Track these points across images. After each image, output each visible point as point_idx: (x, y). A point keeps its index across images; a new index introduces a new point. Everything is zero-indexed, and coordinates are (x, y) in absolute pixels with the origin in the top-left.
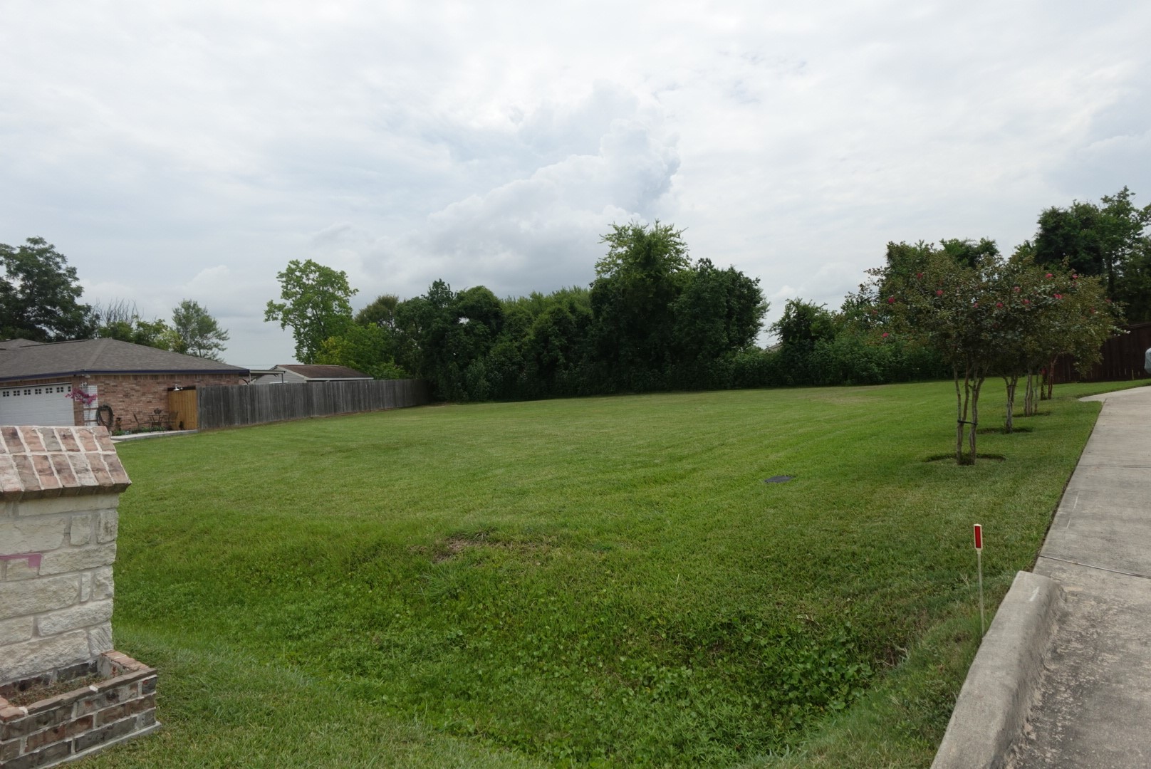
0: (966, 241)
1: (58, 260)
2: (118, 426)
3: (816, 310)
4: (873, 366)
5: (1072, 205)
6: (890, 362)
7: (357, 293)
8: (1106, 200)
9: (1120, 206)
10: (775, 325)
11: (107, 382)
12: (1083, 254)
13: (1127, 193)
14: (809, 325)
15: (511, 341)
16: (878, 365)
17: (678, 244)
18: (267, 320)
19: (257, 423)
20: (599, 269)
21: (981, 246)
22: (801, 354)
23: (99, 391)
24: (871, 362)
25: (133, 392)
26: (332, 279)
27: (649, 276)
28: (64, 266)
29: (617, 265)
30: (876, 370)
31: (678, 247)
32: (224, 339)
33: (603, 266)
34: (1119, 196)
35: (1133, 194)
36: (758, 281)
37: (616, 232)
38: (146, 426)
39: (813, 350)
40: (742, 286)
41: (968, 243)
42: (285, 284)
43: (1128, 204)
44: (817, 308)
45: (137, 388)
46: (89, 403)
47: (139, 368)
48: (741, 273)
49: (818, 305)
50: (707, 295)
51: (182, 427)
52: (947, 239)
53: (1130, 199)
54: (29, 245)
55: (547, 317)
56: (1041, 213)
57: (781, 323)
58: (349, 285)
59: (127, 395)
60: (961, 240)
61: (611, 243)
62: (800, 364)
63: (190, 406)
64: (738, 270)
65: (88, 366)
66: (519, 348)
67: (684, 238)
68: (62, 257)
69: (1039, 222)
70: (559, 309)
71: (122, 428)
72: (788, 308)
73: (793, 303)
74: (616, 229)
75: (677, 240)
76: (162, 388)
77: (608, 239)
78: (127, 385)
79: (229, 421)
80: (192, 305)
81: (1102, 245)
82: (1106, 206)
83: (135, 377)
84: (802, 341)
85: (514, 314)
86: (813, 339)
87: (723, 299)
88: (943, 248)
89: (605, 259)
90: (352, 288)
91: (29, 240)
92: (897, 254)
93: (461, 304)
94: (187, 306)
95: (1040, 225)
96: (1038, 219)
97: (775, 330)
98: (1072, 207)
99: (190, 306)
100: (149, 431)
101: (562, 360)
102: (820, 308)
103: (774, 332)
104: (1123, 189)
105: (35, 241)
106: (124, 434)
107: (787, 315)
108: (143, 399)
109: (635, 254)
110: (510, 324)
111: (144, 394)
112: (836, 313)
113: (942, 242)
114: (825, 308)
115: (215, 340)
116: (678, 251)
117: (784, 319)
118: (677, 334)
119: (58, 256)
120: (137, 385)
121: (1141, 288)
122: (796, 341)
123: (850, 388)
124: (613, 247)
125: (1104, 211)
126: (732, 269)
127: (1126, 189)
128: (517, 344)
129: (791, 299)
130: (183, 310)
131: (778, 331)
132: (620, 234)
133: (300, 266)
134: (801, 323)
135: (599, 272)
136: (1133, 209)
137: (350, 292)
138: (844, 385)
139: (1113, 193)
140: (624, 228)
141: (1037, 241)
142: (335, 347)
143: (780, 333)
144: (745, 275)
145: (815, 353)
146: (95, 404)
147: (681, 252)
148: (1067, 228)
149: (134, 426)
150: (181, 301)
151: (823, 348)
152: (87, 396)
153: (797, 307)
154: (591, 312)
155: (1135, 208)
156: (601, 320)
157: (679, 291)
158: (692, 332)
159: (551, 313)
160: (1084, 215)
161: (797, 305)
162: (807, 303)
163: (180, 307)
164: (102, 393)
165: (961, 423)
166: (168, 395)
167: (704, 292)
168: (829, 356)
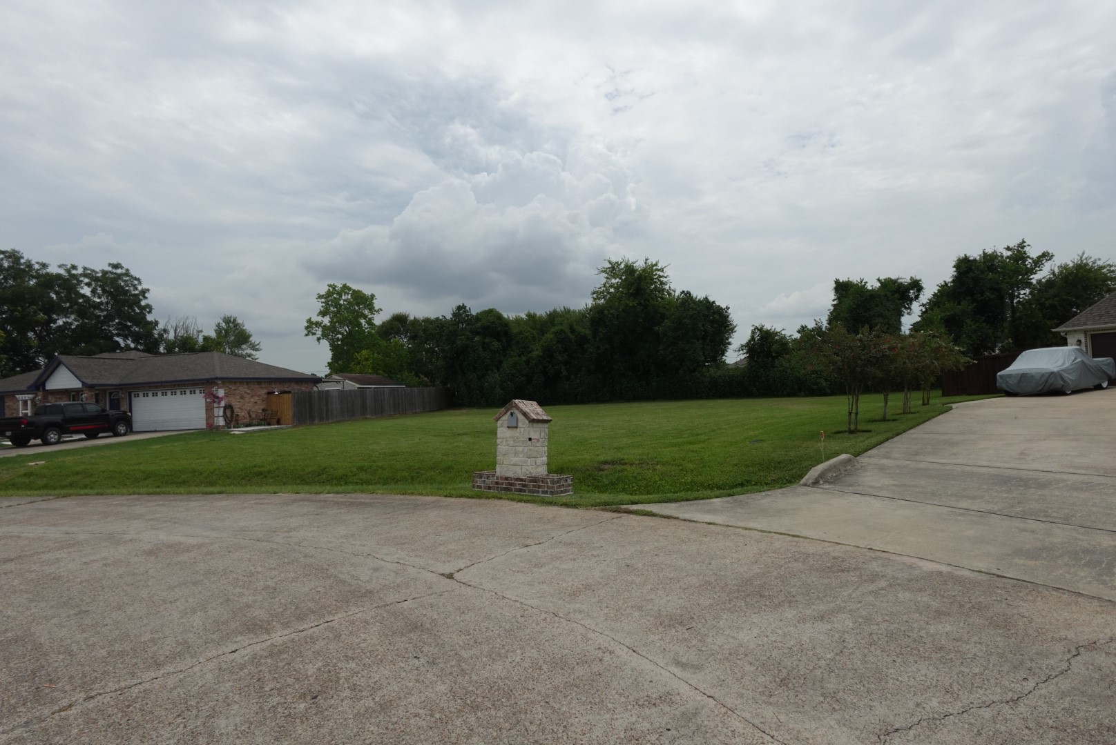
0: (898, 279)
1: (136, 282)
2: (237, 420)
3: (776, 334)
4: (822, 381)
5: (981, 253)
6: (836, 378)
7: (380, 312)
8: (1008, 249)
9: (1019, 254)
10: (742, 346)
11: (230, 387)
12: (988, 294)
13: (1025, 244)
14: (770, 347)
15: (520, 356)
16: (826, 380)
17: (661, 277)
18: (307, 335)
19: (330, 421)
20: (595, 296)
21: (910, 284)
22: (764, 371)
23: (225, 393)
24: (820, 378)
25: (246, 395)
26: (364, 301)
27: (640, 304)
28: (140, 288)
29: (609, 293)
30: (824, 384)
31: (662, 279)
32: (257, 350)
33: (597, 294)
34: (1018, 247)
35: (1029, 245)
36: (728, 308)
37: (610, 266)
38: (255, 422)
39: (774, 367)
40: (714, 313)
41: (899, 281)
42: (324, 304)
43: (1025, 253)
44: (777, 332)
45: (249, 391)
46: (219, 402)
47: (251, 376)
48: (714, 302)
49: (778, 330)
50: (687, 321)
51: (278, 423)
52: (882, 278)
53: (1026, 249)
54: (110, 269)
55: (552, 336)
56: (956, 259)
57: (748, 344)
58: (375, 305)
59: (242, 397)
60: (893, 277)
61: (606, 275)
62: (763, 378)
63: (287, 406)
64: (711, 299)
65: (219, 375)
66: (527, 362)
67: (667, 272)
68: (138, 280)
69: (954, 267)
70: (562, 330)
71: (240, 422)
72: (753, 332)
73: (757, 328)
74: (610, 263)
75: (661, 274)
76: (264, 392)
77: (603, 272)
78: (242, 389)
79: (312, 419)
80: (232, 319)
81: (1004, 286)
82: (1009, 253)
83: (248, 383)
84: (765, 359)
85: (521, 333)
86: (774, 358)
87: (700, 325)
88: (878, 285)
89: (600, 288)
90: (376, 308)
91: (110, 264)
92: (842, 288)
93: (479, 324)
94: (227, 321)
95: (954, 269)
96: (954, 263)
97: (742, 350)
98: (980, 255)
99: (230, 321)
100: (258, 425)
101: (565, 373)
102: (779, 333)
103: (741, 352)
104: (1021, 241)
105: (116, 266)
106: (240, 427)
107: (753, 338)
108: (252, 400)
109: (627, 284)
110: (518, 341)
111: (252, 396)
112: (793, 337)
113: (878, 280)
114: (783, 332)
115: (249, 351)
116: (662, 283)
117: (750, 341)
118: (662, 352)
119: (136, 279)
120: (249, 389)
121: (1033, 321)
122: (760, 360)
123: (802, 398)
124: (607, 278)
125: (1008, 257)
126: (706, 298)
127: (1024, 242)
128: (524, 358)
129: (756, 325)
130: (224, 324)
131: (745, 351)
132: (613, 268)
133: (337, 289)
134: (764, 345)
135: (595, 299)
136: (1029, 257)
137: (375, 311)
138: (799, 396)
139: (1013, 243)
140: (617, 263)
141: (953, 281)
142: (367, 359)
143: (747, 353)
144: (717, 304)
145: (775, 369)
146: (223, 404)
147: (664, 284)
148: (977, 272)
149: (248, 420)
150: (222, 316)
151: (782, 366)
152: (218, 397)
153: (760, 332)
154: (588, 332)
155: (1031, 257)
156: (597, 339)
157: (663, 317)
158: (674, 351)
159: (555, 333)
160: (990, 260)
161: (761, 330)
162: (769, 329)
163: (221, 322)
164: (227, 395)
165: (850, 413)
166: (267, 398)
167: (685, 318)
168: (786, 372)
